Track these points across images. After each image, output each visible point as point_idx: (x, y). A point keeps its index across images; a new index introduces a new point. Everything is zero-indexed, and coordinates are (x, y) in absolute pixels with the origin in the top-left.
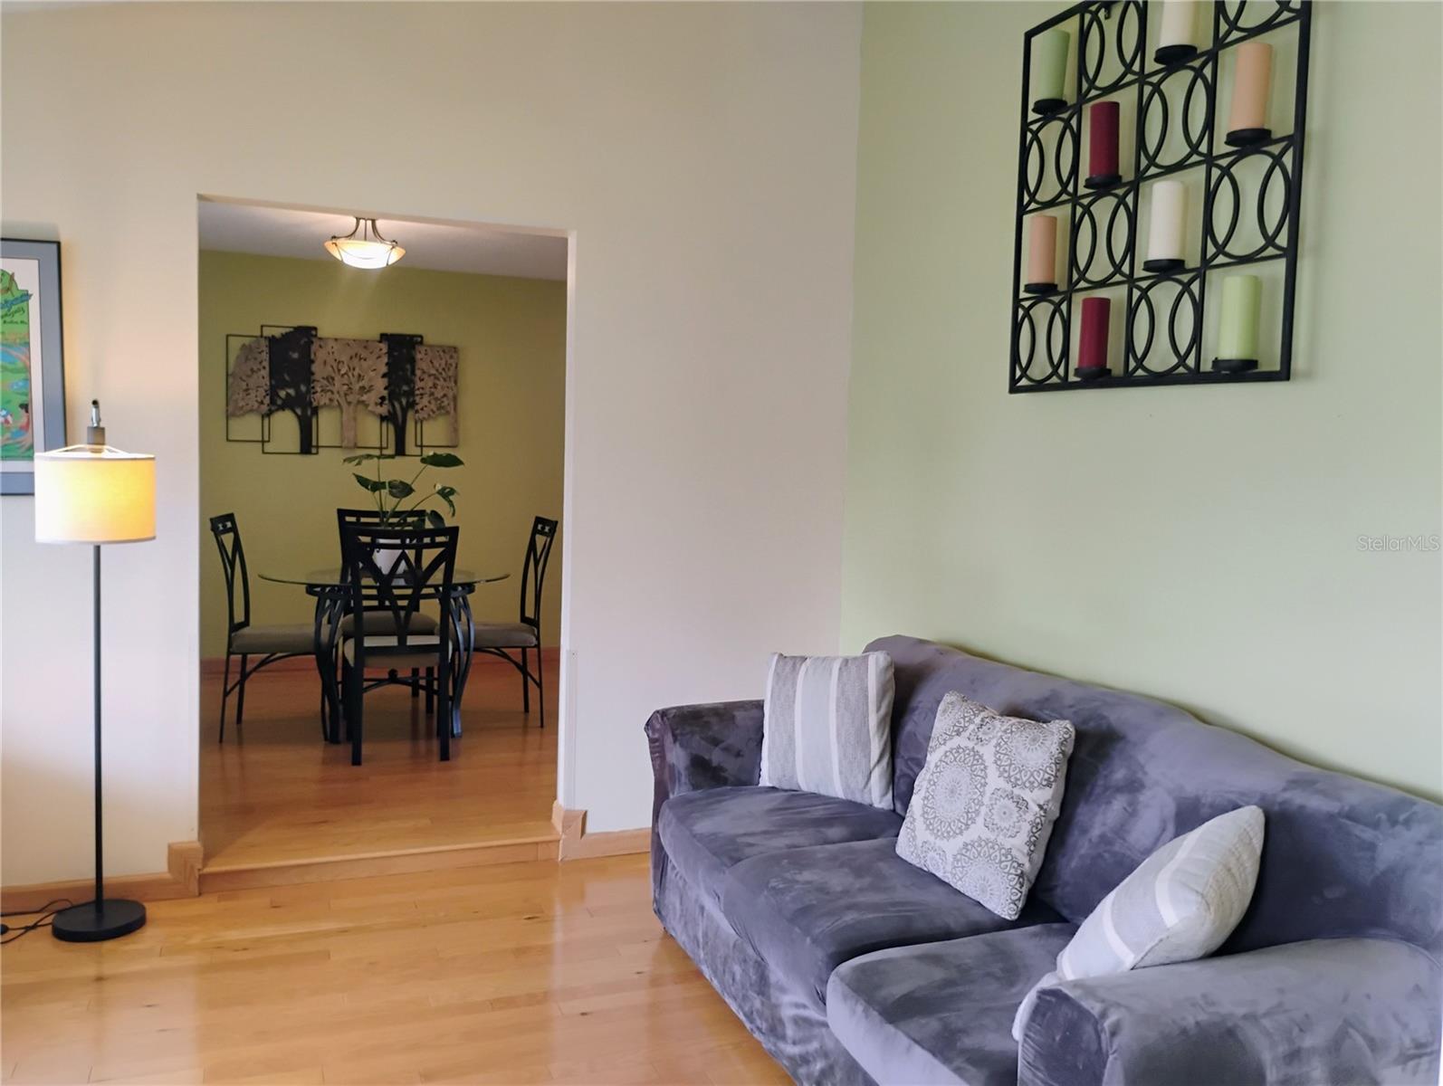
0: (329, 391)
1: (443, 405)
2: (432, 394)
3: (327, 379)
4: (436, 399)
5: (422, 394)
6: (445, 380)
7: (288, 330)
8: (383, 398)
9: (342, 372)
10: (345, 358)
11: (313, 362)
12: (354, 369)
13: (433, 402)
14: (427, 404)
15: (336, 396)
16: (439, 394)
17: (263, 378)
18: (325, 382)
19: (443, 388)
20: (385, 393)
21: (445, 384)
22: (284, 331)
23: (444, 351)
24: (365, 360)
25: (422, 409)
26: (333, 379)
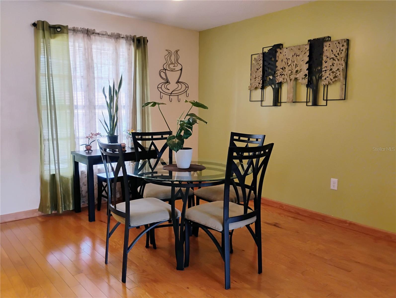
0: (283, 74)
1: (336, 75)
2: (331, 70)
3: (283, 69)
4: (333, 72)
5: (326, 70)
6: (338, 60)
7: (270, 48)
8: (306, 75)
9: (289, 64)
10: (290, 57)
11: (277, 61)
12: (294, 62)
13: (331, 74)
14: (328, 76)
15: (286, 77)
16: (334, 69)
17: (260, 72)
18: (282, 70)
19: (337, 65)
20: (307, 72)
21: (339, 62)
22: (269, 49)
23: (339, 43)
24: (299, 56)
25: (325, 79)
26: (285, 68)
